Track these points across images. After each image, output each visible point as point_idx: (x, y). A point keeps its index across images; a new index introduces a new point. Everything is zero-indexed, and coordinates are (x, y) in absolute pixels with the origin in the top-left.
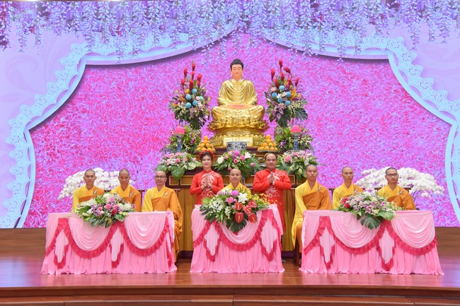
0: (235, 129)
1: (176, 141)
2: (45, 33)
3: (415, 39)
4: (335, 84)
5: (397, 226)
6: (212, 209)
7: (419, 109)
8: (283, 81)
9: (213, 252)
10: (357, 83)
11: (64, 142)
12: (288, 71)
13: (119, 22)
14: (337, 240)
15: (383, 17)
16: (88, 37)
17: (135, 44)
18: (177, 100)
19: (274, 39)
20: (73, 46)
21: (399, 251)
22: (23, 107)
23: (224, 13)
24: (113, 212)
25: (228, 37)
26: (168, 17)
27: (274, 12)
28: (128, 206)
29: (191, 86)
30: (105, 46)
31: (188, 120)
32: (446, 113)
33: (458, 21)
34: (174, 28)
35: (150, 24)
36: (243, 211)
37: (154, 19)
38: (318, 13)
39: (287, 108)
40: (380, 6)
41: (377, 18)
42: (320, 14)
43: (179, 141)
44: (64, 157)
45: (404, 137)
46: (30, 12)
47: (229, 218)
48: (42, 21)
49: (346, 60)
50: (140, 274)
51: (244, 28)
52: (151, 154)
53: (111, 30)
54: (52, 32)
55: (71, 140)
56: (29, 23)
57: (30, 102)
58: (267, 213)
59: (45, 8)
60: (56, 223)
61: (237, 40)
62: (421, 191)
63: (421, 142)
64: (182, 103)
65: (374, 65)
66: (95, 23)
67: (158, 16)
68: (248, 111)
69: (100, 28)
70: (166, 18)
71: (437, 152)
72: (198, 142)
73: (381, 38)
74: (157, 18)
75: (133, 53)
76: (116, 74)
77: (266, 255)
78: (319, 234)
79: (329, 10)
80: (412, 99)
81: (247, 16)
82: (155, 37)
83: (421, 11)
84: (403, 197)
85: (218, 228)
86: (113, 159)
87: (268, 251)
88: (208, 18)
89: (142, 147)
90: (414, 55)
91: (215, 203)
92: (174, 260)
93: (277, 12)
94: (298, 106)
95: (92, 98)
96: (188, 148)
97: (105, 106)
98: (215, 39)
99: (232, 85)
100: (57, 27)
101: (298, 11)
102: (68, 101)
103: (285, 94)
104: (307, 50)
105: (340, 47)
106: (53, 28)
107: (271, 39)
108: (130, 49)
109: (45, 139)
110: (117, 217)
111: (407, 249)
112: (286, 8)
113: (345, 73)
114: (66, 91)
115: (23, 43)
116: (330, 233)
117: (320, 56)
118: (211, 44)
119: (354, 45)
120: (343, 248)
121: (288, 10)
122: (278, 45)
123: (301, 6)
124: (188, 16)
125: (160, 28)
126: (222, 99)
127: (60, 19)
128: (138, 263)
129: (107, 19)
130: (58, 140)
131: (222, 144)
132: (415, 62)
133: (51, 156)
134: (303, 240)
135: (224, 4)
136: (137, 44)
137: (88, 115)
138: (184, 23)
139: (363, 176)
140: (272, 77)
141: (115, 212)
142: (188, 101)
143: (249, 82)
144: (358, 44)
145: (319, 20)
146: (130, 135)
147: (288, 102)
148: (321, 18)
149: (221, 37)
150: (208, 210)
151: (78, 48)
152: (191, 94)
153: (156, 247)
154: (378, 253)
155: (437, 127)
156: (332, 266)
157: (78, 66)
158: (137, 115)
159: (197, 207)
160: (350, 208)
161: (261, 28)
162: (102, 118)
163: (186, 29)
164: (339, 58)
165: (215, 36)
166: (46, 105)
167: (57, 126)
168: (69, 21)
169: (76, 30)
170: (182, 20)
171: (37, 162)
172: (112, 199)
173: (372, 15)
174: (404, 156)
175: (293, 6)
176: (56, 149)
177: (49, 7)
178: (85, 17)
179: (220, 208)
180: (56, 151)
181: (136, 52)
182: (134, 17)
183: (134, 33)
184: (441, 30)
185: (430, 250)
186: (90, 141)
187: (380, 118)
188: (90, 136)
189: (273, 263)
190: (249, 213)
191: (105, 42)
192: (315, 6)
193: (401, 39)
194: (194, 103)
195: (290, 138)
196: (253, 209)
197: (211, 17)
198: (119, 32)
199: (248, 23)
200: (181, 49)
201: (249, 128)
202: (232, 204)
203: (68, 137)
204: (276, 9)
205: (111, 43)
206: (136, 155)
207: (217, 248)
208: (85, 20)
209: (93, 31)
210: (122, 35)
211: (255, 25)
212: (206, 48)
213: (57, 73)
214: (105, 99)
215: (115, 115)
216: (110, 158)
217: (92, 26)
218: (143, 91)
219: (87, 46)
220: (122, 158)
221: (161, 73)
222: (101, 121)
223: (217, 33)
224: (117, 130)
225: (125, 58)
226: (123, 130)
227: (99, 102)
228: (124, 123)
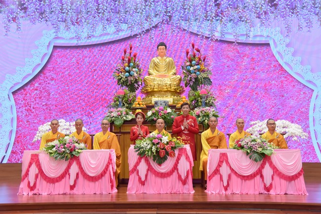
0: (160, 92)
1: (118, 100)
2: (24, 22)
3: (289, 29)
4: (232, 61)
5: (275, 160)
6: (143, 148)
7: (291, 79)
8: (195, 58)
9: (143, 179)
10: (247, 60)
11: (37, 101)
12: (198, 51)
13: (78, 15)
14: (232, 170)
15: (266, 13)
16: (55, 26)
17: (89, 31)
18: (119, 71)
19: (188, 28)
20: (44, 32)
21: (276, 178)
22: (7, 76)
23: (153, 9)
24: (71, 150)
25: (156, 27)
26: (113, 12)
27: (189, 9)
28: (82, 145)
29: (129, 61)
30: (67, 32)
31: (127, 86)
32: (310, 82)
33: (319, 16)
34: (117, 20)
35: (100, 17)
36: (165, 149)
37: (103, 13)
38: (220, 10)
39: (198, 77)
40: (264, 5)
41: (262, 14)
42: (222, 11)
43: (120, 100)
44: (37, 112)
45: (280, 99)
46: (12, 7)
47: (155, 154)
48: (22, 14)
49: (239, 43)
50: (90, 195)
51: (167, 20)
52: (100, 110)
53: (72, 21)
54: (29, 21)
55: (42, 100)
56: (11, 14)
57: (13, 72)
58: (182, 150)
59: (24, 4)
60: (29, 157)
61: (162, 29)
62: (292, 136)
63: (292, 103)
64: (123, 73)
65: (259, 48)
66: (60, 16)
67: (106, 10)
68: (170, 79)
69: (64, 20)
70: (111, 13)
71: (303, 109)
72: (134, 101)
73: (264, 28)
74: (105, 13)
75: (88, 38)
76: (76, 52)
77: (181, 180)
78: (219, 166)
79: (228, 8)
80: (286, 71)
81: (170, 12)
82: (103, 26)
83: (293, 9)
84: (279, 139)
85: (147, 161)
86: (73, 113)
87: (183, 177)
89: (94, 105)
90: (288, 40)
91: (145, 143)
92: (115, 185)
93: (191, 9)
94: (205, 75)
95: (58, 70)
96: (126, 105)
97: (67, 76)
98: (146, 28)
99: (158, 60)
100: (32, 18)
101: (206, 8)
102: (40, 72)
103: (196, 67)
104: (212, 36)
105: (235, 34)
106: (30, 19)
107: (186, 28)
108: (85, 35)
109: (24, 99)
110: (74, 153)
111: (282, 176)
112: (197, 6)
113: (239, 53)
114: (39, 64)
115: (7, 29)
116: (227, 165)
117: (221, 41)
118: (143, 32)
119: (245, 33)
120: (236, 176)
121: (199, 7)
122: (192, 33)
123: (208, 4)
124: (127, 11)
125: (107, 20)
126: (151, 71)
127: (34, 12)
128: (89, 187)
129: (69, 13)
130: (33, 100)
131: (151, 103)
132: (288, 45)
133: (28, 111)
134: (208, 170)
135: (153, 3)
136: (91, 31)
137: (55, 82)
138: (124, 17)
139: (251, 126)
140: (187, 55)
141: (72, 150)
142: (127, 72)
143: (171, 59)
144: (248, 33)
145: (220, 15)
146: (85, 96)
147: (198, 73)
148: (222, 14)
149: (151, 27)
150: (140, 148)
151: (48, 33)
152: (129, 66)
153: (102, 175)
154: (261, 179)
155: (303, 92)
156: (228, 188)
157: (48, 46)
158: (90, 82)
159: (132, 147)
160: (242, 147)
161: (179, 20)
162: (65, 84)
163: (126, 21)
164: (234, 42)
165: (146, 26)
166: (25, 75)
167: (33, 89)
168: (42, 14)
169: (47, 21)
170: (123, 14)
171: (18, 115)
172: (70, 140)
173: (258, 12)
174: (280, 112)
175: (202, 5)
176: (32, 106)
177: (27, 4)
178: (53, 11)
179: (149, 147)
180: (32, 108)
181: (90, 37)
182: (89, 11)
183: (88, 23)
184: (307, 23)
185: (299, 177)
186: (56, 101)
187: (264, 85)
188: (56, 97)
189: (186, 186)
190: (169, 150)
191: (67, 29)
192: (218, 5)
193: (278, 29)
194: (131, 73)
195: (199, 99)
196: (172, 148)
197: (143, 13)
198: (78, 22)
199: (170, 17)
200: (122, 35)
201: (170, 91)
202: (158, 144)
203: (40, 98)
204: (190, 7)
205: (72, 30)
206: (90, 111)
207: (146, 176)
208: (53, 13)
209: (59, 21)
210: (79, 25)
211: (175, 18)
212: (140, 34)
213: (33, 52)
214: (67, 70)
215: (75, 82)
216: (71, 113)
217: (58, 18)
218: (95, 65)
219: (54, 32)
220: (80, 113)
221: (108, 52)
222: (64, 86)
223: (148, 24)
224: (76, 93)
225: (82, 41)
226: (81, 93)
227: (63, 73)
228: (81, 88)
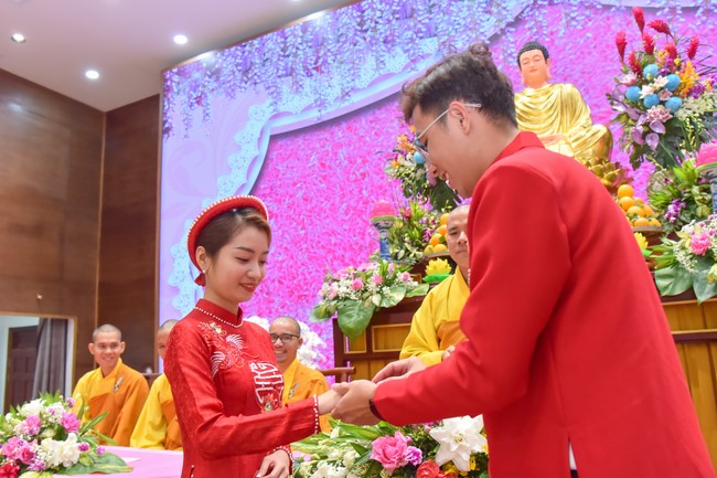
2: (216, 100)
12: (662, 28)
13: (317, 52)
16: (272, 90)
17: (345, 81)
25: (518, 21)
26: (397, 19)
30: (297, 97)
35: (368, 39)
37: (374, 29)
39: (675, 119)
46: (197, 75)
48: (212, 84)
53: (306, 69)
54: (224, 95)
56: (195, 91)
61: (537, 22)
66: (282, 64)
67: (380, 21)
69: (289, 70)
70: (394, 22)
74: (379, 26)
75: (343, 97)
76: (316, 139)
82: (377, 59)
95: (280, 191)
97: (302, 201)
98: (490, 34)
99: (524, 100)
100: (230, 87)
106: (225, 89)
108: (337, 91)
114: (244, 185)
115: (188, 124)
124: (434, 5)
125: (385, 42)
127: (234, 73)
129: (300, 52)
136: (348, 79)
137: (277, 221)
138: (427, 21)
146: (344, 249)
149: (503, 25)
151: (259, 111)
157: (260, 139)
158: (355, 209)
162: (298, 224)
163: (432, 30)
165: (490, 27)
168: (246, 72)
170: (423, 17)
178: (267, 60)
181: (347, 94)
182: (342, 35)
183: (342, 63)
186: (281, 268)
188: (280, 259)
191: (297, 90)
198: (318, 67)
205: (307, 89)
208: (268, 64)
209: (279, 77)
210: (322, 72)
213: (231, 159)
214: (301, 188)
215: (319, 214)
217: (278, 69)
218: (364, 162)
219: (271, 105)
221: (392, 121)
222: (295, 228)
223: (493, 20)
224: (323, 243)
225: (329, 110)
226: (333, 240)
227: (291, 196)
228: (335, 227)
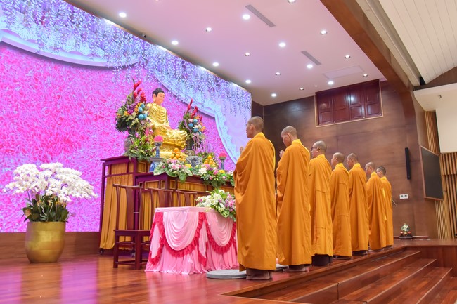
13: (44, 13)
15: (214, 90)
16: (7, 12)
17: (57, 41)
19: (161, 80)
25: (133, 66)
26: (89, 29)
30: (25, 31)
34: (93, 41)
35: (74, 28)
37: (77, 25)
40: (213, 82)
41: (211, 89)
42: (186, 74)
51: (143, 64)
52: (62, 155)
53: (34, 17)
61: (139, 71)
66: (18, 2)
67: (81, 24)
69: (23, 10)
70: (87, 29)
74: (80, 26)
75: (55, 49)
76: (35, 62)
79: (191, 73)
81: (146, 56)
82: (76, 42)
86: (21, 154)
88: (120, 45)
89: (54, 146)
93: (164, 61)
97: (18, 94)
98: (124, 64)
101: (175, 66)
104: (179, 96)
107: (159, 79)
108: (50, 43)
118: (120, 67)
121: (170, 62)
124: (105, 35)
125: (82, 36)
129: (32, 4)
135: (132, 39)
136: (59, 41)
138: (101, 40)
144: (203, 103)
148: (186, 77)
149: (128, 64)
158: (51, 112)
161: (154, 68)
162: (13, 106)
163: (103, 47)
165: (124, 61)
170: (100, 37)
173: (209, 86)
181: (58, 49)
182: (60, 15)
183: (58, 30)
191: (26, 25)
192: (184, 67)
198: (43, 22)
199: (147, 61)
200: (97, 61)
204: (163, 59)
205: (33, 30)
206: (47, 153)
209: (15, 8)
210: (45, 27)
211: (151, 64)
212: (117, 69)
214: (19, 85)
215: (29, 106)
216: (18, 152)
217: (15, 4)
218: (60, 90)
219: (5, 22)
220: (31, 155)
221: (78, 78)
223: (125, 59)
224: (28, 123)
225: (45, 50)
226: (36, 124)
227: (11, 87)
228: (38, 117)
